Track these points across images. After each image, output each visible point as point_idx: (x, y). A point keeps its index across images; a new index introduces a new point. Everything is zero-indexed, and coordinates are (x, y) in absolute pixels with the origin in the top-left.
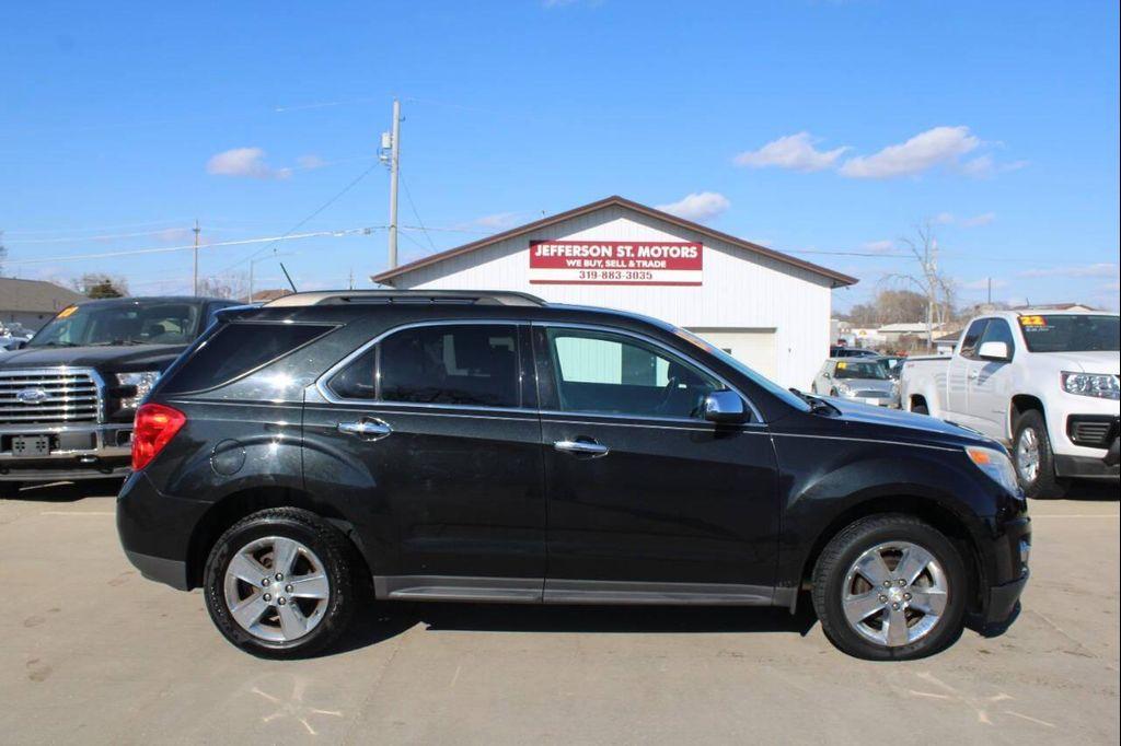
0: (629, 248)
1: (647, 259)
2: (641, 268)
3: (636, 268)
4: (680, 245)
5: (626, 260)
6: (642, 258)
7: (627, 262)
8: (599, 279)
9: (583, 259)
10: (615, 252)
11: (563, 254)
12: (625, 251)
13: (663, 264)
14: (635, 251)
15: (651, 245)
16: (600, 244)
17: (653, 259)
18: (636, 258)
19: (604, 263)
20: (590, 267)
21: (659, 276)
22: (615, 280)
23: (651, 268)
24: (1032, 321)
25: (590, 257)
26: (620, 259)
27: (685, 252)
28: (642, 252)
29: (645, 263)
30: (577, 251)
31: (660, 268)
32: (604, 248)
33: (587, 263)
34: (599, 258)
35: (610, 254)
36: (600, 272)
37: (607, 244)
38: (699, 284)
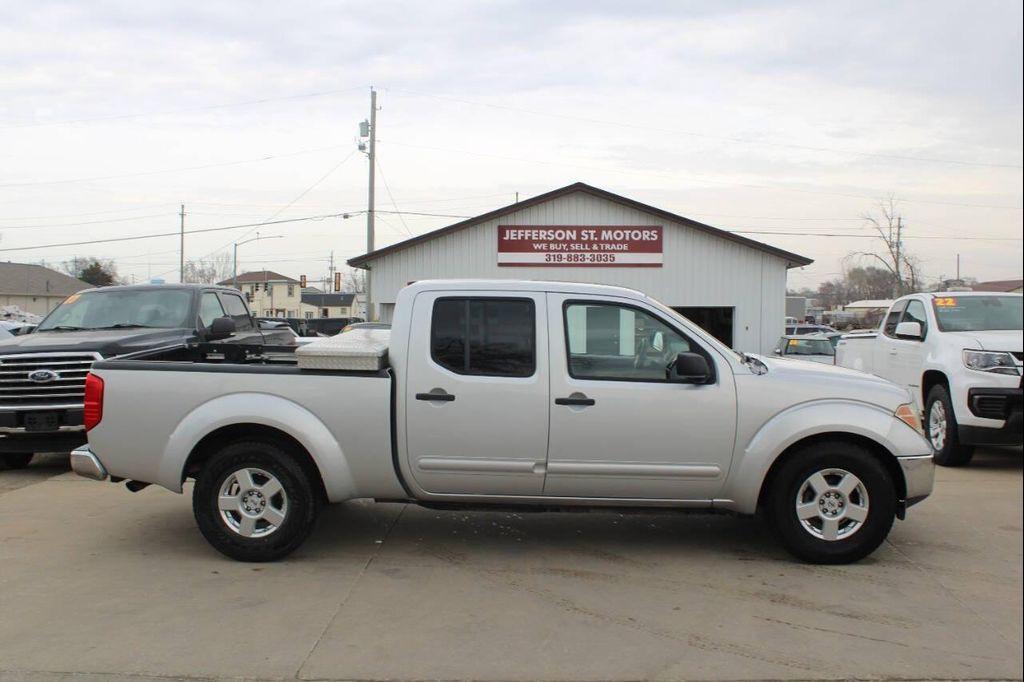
0: (592, 232)
1: (610, 242)
2: (604, 251)
3: (599, 250)
4: (641, 229)
5: (590, 243)
6: (605, 242)
7: (590, 246)
8: (565, 261)
9: (548, 242)
10: (579, 235)
11: (530, 238)
12: (589, 234)
13: (625, 247)
14: (599, 234)
15: (613, 229)
16: (565, 228)
17: (615, 242)
18: (599, 242)
19: (568, 247)
20: (555, 251)
21: (620, 258)
22: (579, 262)
23: (614, 251)
24: (945, 302)
25: (555, 241)
26: (584, 243)
27: (646, 236)
28: (605, 235)
29: (608, 246)
30: (543, 235)
31: (623, 251)
32: (568, 232)
33: (552, 246)
34: (565, 241)
35: (574, 237)
36: (565, 255)
37: (571, 228)
38: (659, 265)
